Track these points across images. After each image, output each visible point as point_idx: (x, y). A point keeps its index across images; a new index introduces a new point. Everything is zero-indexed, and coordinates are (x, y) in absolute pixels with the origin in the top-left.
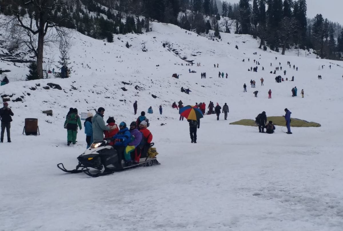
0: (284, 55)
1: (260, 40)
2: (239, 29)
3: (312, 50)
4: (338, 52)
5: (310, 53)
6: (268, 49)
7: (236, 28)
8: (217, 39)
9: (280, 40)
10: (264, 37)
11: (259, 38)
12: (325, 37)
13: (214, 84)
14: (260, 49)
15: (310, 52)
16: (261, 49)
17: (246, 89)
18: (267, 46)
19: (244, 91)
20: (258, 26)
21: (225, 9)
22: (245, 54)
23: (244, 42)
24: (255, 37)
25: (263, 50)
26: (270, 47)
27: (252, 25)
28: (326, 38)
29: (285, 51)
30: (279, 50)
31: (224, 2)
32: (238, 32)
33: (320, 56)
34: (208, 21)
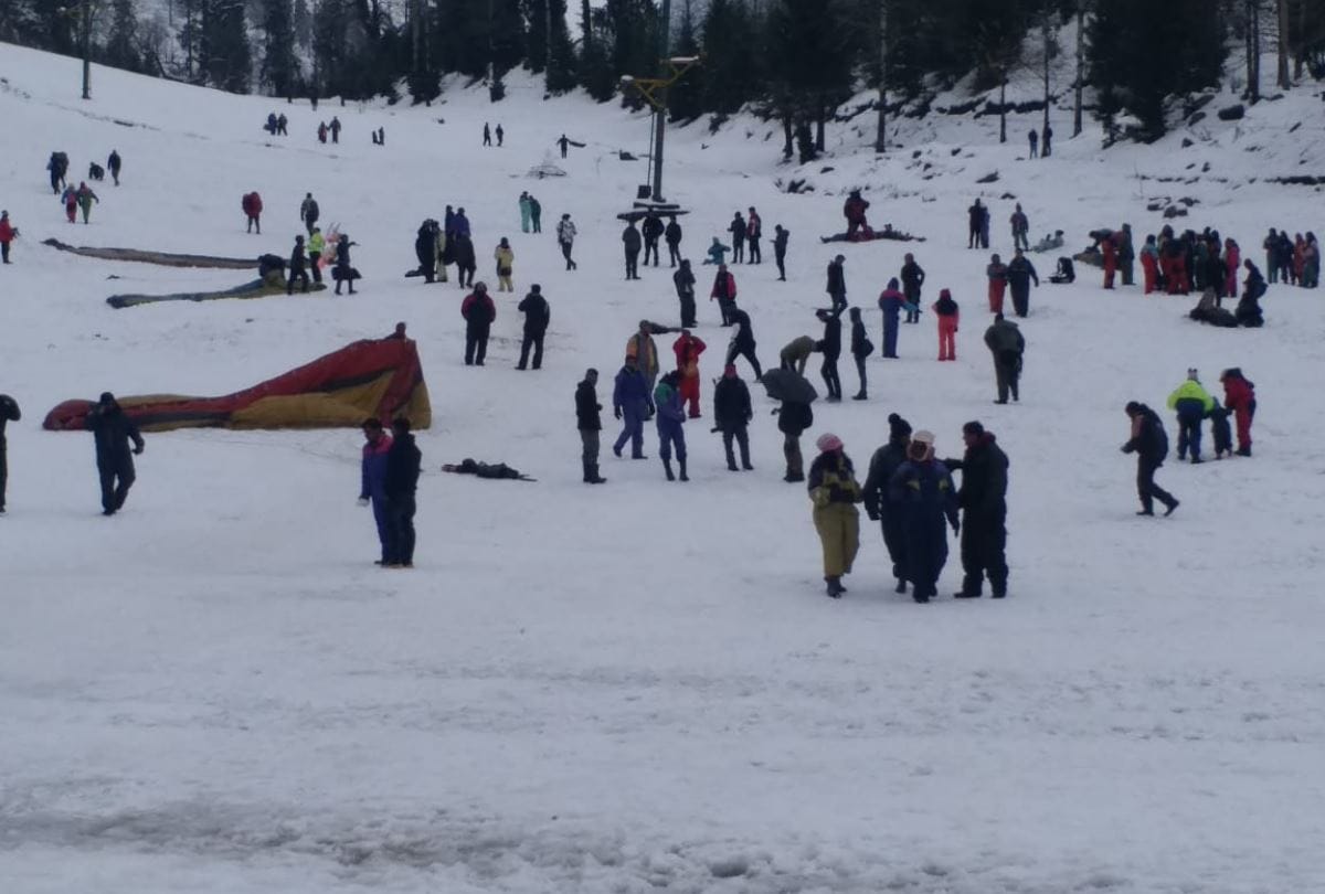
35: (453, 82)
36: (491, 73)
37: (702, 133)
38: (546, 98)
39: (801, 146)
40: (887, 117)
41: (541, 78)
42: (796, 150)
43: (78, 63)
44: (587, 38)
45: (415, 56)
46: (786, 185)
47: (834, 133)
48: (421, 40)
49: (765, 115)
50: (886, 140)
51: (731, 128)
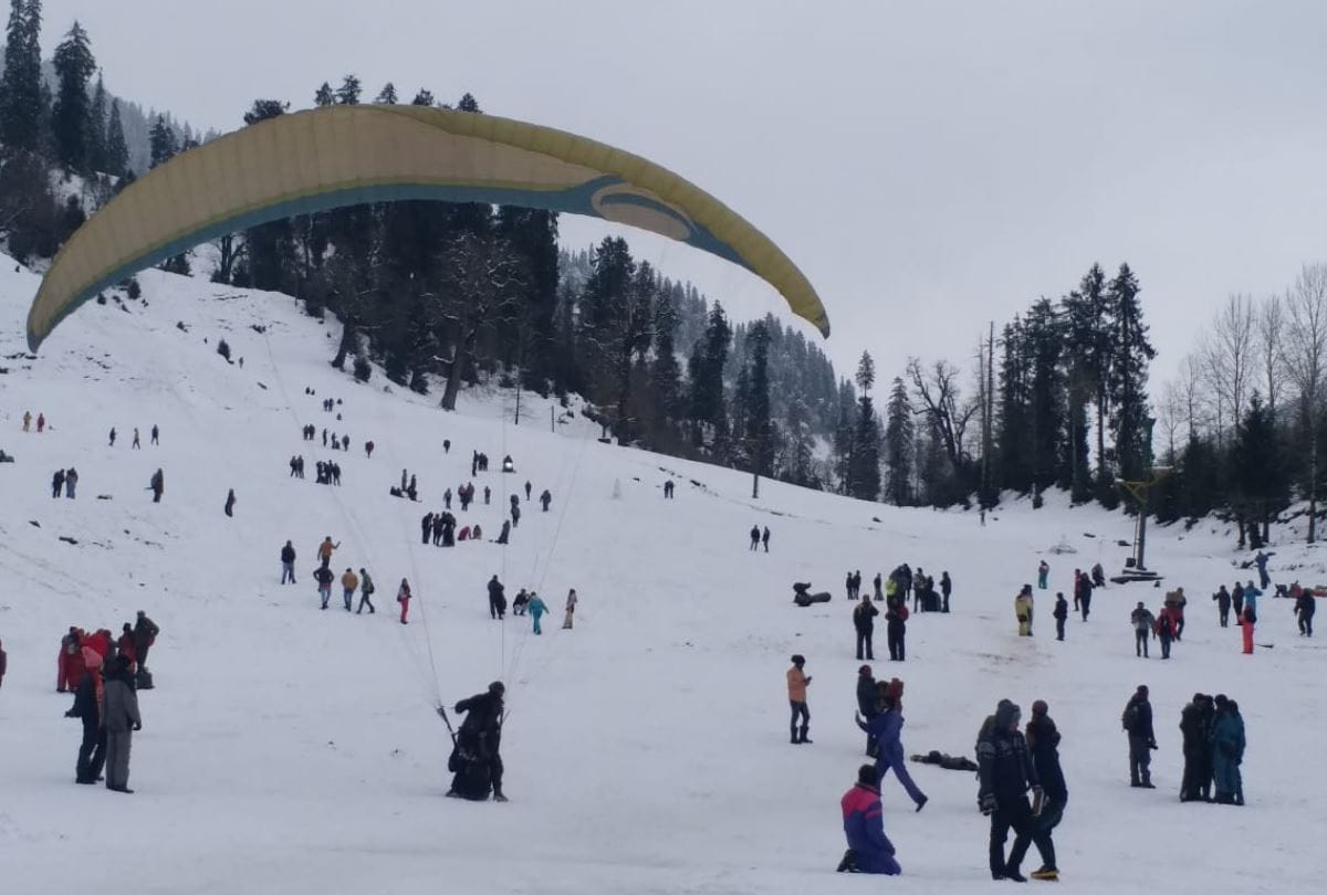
0: (451, 412)
1: (341, 326)
2: (238, 259)
3: (577, 402)
4: (689, 422)
5: (571, 415)
6: (378, 374)
7: (220, 253)
8: (117, 299)
9: (431, 335)
10: (357, 317)
11: (334, 315)
12: (638, 349)
13: (127, 532)
14: (337, 370)
15: (571, 409)
16: (343, 370)
17: (291, 570)
18: (372, 358)
19: (281, 576)
20: (330, 258)
21: (162, 152)
22: (264, 387)
23: (259, 330)
24: (313, 311)
25: (353, 377)
26: (387, 369)
27: (300, 250)
28: (643, 350)
29: (458, 394)
30: (426, 384)
31: (161, 120)
32: (232, 278)
33: (614, 434)
34: (74, 201)
35: (1008, 496)
36: (1034, 489)
37: (1180, 531)
38: (1071, 507)
39: (1251, 538)
40: (1316, 520)
41: (1068, 493)
42: (1248, 541)
43: (750, 477)
44: (1101, 468)
45: (983, 479)
46: (1240, 563)
47: (1275, 530)
48: (987, 468)
49: (1226, 519)
50: (1315, 535)
51: (1200, 527)
